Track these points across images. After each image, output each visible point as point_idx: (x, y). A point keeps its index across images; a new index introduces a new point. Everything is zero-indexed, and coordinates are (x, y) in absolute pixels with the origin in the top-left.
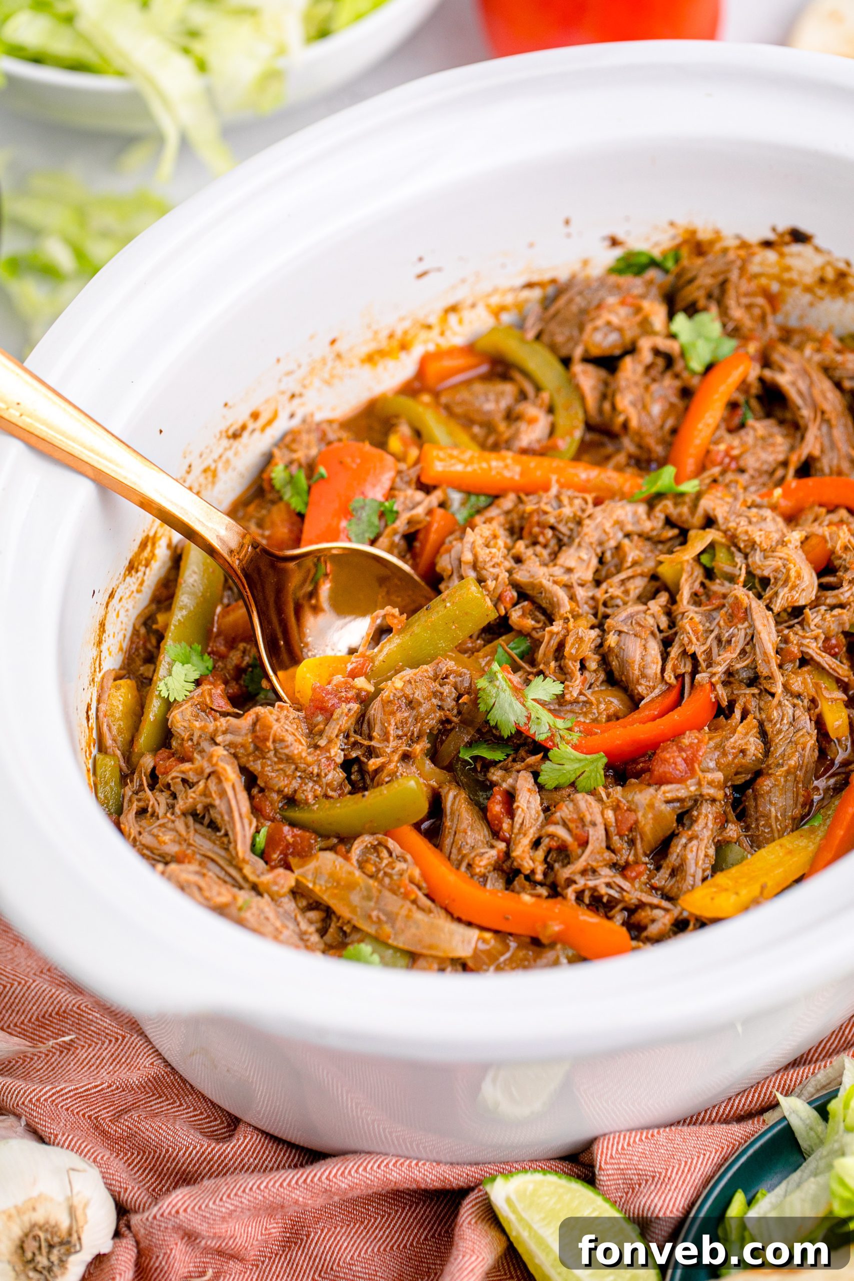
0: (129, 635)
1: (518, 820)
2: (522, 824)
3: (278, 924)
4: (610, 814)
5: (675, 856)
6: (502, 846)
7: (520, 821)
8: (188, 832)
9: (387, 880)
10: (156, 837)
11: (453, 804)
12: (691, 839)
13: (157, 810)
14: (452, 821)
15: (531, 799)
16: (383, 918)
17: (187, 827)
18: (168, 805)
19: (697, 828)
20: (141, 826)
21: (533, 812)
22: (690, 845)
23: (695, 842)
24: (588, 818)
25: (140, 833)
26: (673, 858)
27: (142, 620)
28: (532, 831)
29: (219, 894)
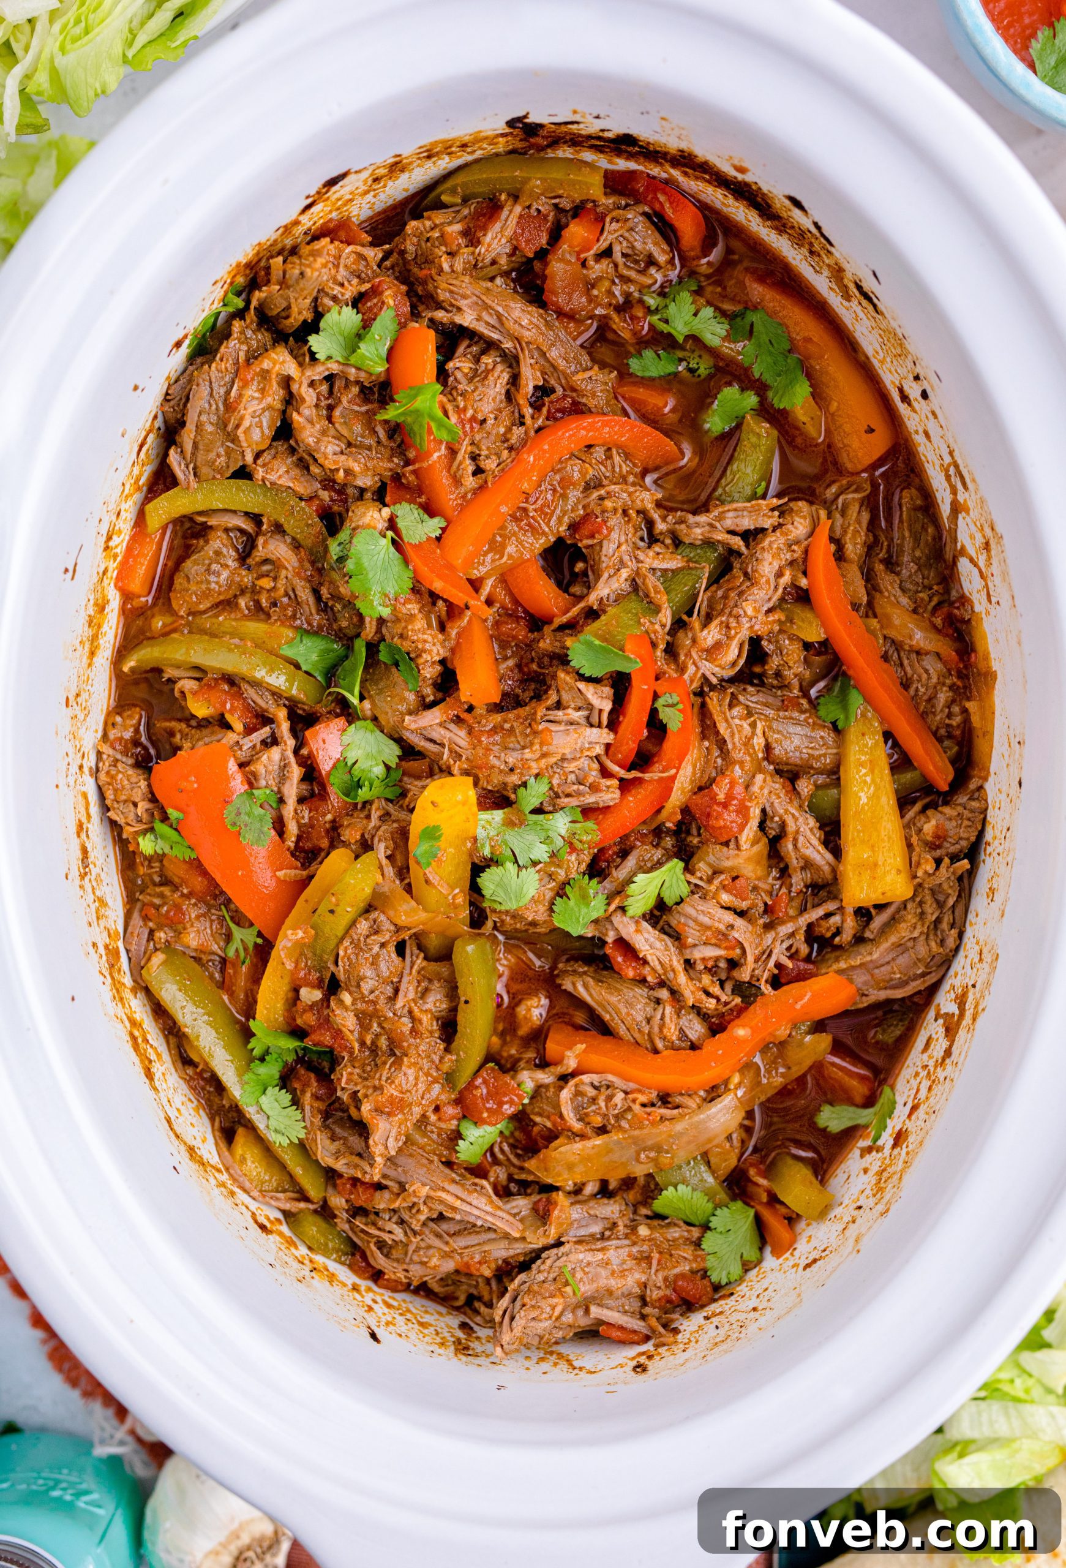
0: (187, 1091)
1: (654, 963)
2: (660, 962)
3: (600, 1256)
4: (725, 898)
5: (795, 861)
6: (664, 994)
7: (657, 963)
8: (447, 1243)
9: (624, 1124)
10: (424, 1264)
11: (591, 995)
12: (795, 840)
13: (396, 1239)
14: (608, 1012)
15: (646, 935)
16: (652, 1154)
17: (438, 1236)
18: (396, 1223)
19: (791, 827)
20: (398, 1261)
21: (658, 944)
22: (800, 845)
23: (801, 839)
24: (722, 927)
25: (407, 1271)
26: (794, 863)
27: (180, 1065)
28: (675, 963)
29: (553, 1308)
